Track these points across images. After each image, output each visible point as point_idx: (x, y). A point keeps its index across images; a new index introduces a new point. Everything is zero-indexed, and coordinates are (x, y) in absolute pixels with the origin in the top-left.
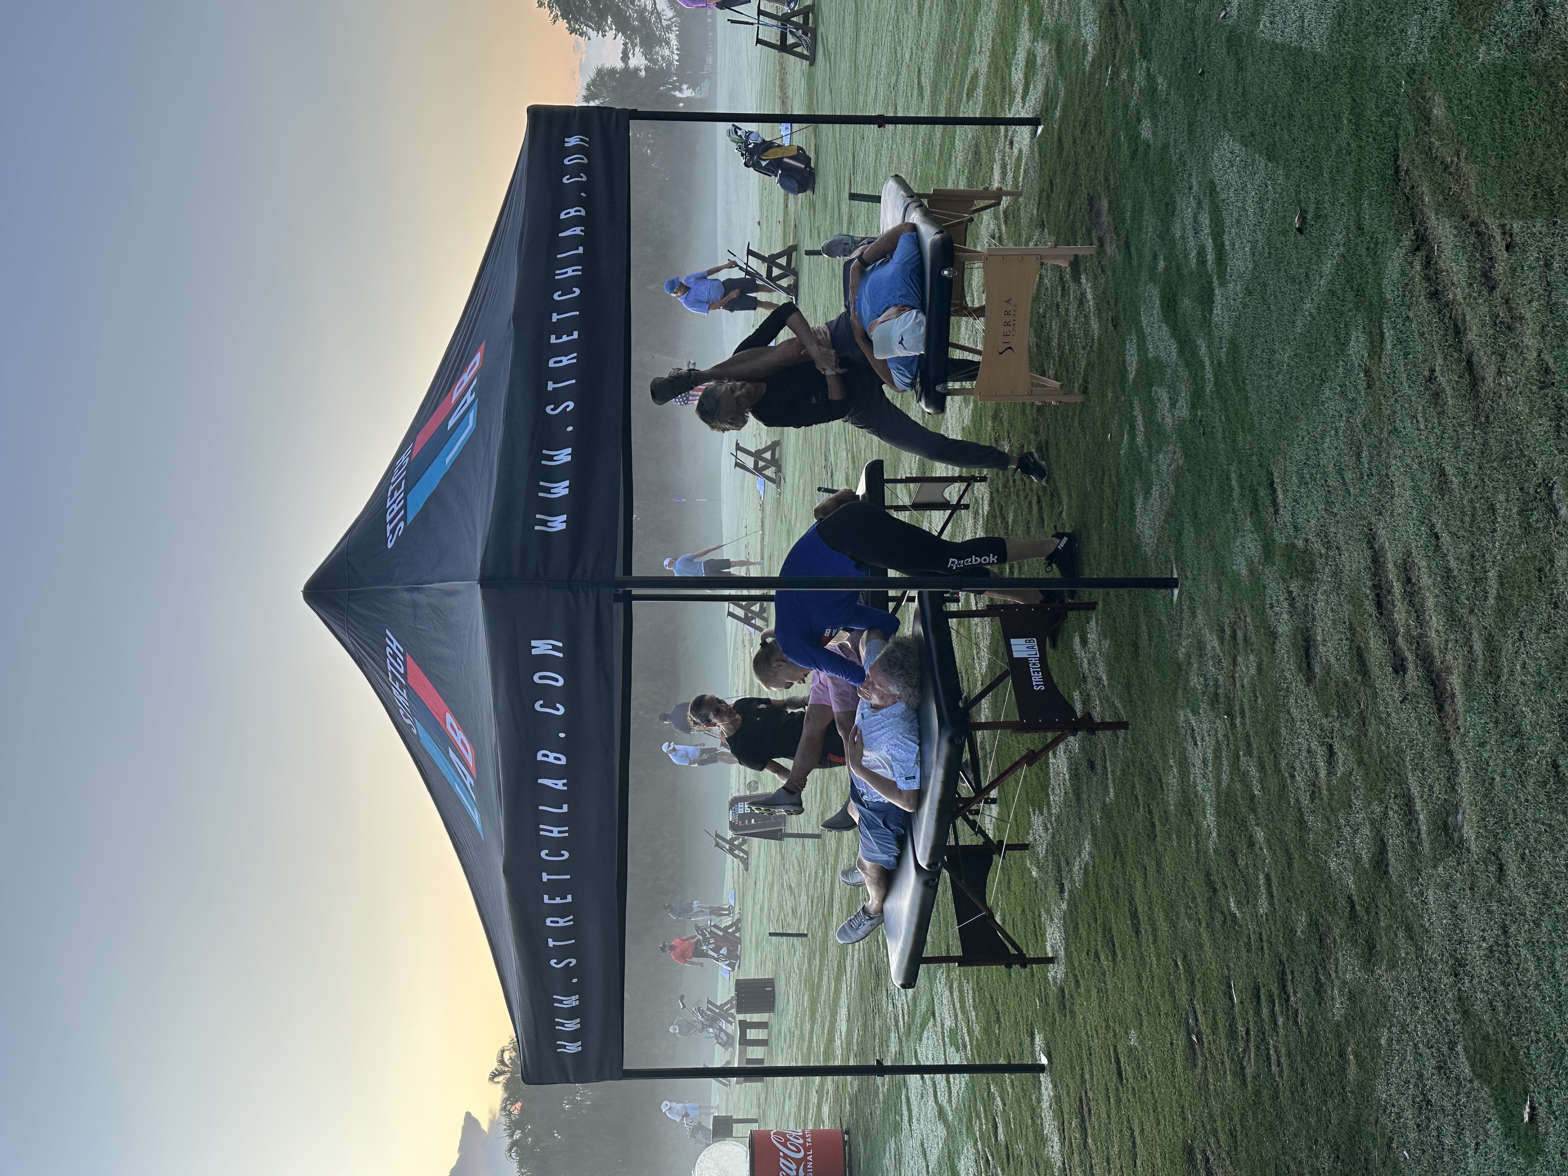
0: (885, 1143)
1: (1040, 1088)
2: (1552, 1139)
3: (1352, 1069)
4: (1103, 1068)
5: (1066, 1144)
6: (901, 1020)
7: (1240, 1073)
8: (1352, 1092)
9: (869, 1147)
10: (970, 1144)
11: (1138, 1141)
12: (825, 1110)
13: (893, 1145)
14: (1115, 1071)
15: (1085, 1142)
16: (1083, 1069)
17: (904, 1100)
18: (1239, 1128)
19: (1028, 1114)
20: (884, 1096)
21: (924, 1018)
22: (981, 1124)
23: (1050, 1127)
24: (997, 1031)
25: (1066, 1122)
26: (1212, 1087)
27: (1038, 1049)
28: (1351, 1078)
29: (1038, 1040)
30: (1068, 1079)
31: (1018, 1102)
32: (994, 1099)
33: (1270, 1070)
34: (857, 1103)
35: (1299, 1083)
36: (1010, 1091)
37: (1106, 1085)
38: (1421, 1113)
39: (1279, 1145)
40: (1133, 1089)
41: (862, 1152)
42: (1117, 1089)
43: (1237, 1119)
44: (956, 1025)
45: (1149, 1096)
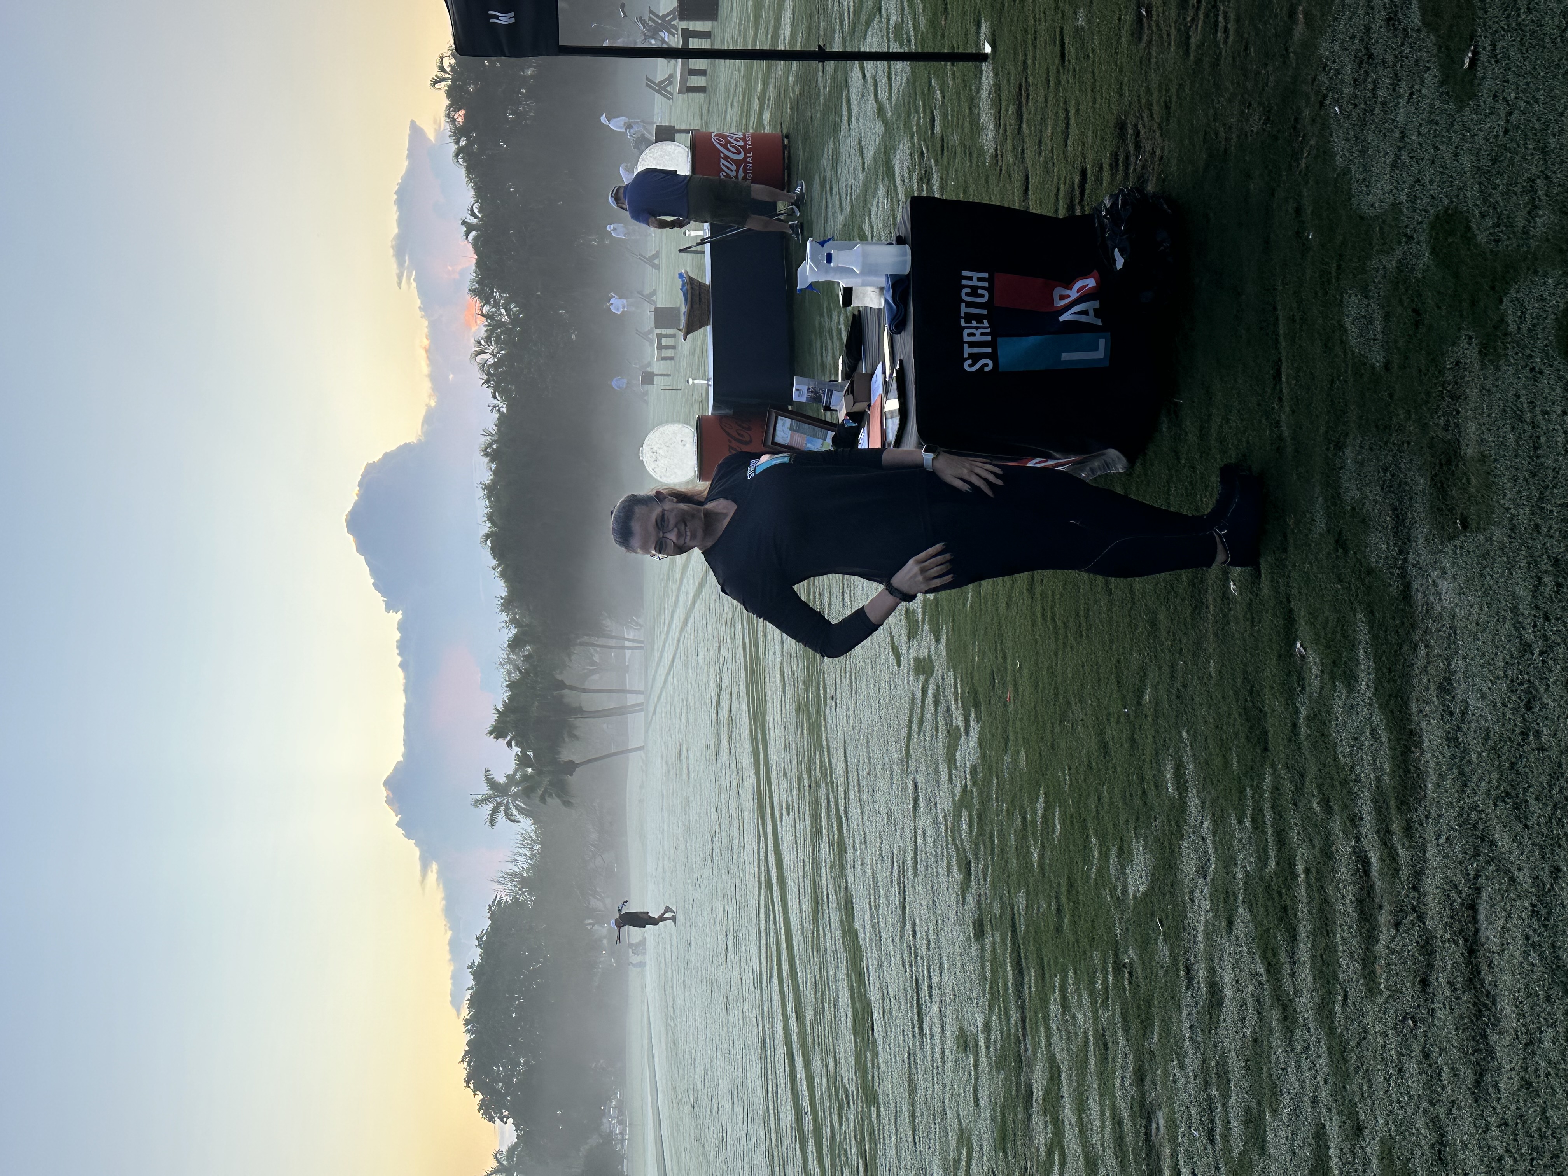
0: (824, 145)
1: (981, 78)
2: (1488, 83)
3: (1299, 30)
4: (1046, 51)
5: (1001, 131)
6: (846, 19)
7: (1185, 43)
8: (1295, 53)
9: (808, 149)
10: (907, 139)
11: (1072, 121)
12: (767, 116)
13: (831, 146)
14: (1058, 54)
15: (1020, 128)
16: (1026, 55)
17: (844, 101)
18: (1174, 99)
19: (966, 104)
20: (824, 99)
21: (870, 15)
22: (919, 119)
23: (986, 117)
24: (943, 23)
25: (1003, 110)
26: (1153, 61)
27: (982, 37)
28: (1296, 38)
29: (985, 28)
30: (1010, 66)
31: (958, 94)
32: (934, 92)
33: (1215, 38)
34: (798, 108)
35: (1243, 48)
36: (951, 83)
37: (1048, 68)
38: (1360, 67)
39: (1211, 112)
40: (1075, 70)
41: (801, 154)
42: (1058, 72)
43: (1173, 90)
44: (902, 19)
45: (1089, 76)
